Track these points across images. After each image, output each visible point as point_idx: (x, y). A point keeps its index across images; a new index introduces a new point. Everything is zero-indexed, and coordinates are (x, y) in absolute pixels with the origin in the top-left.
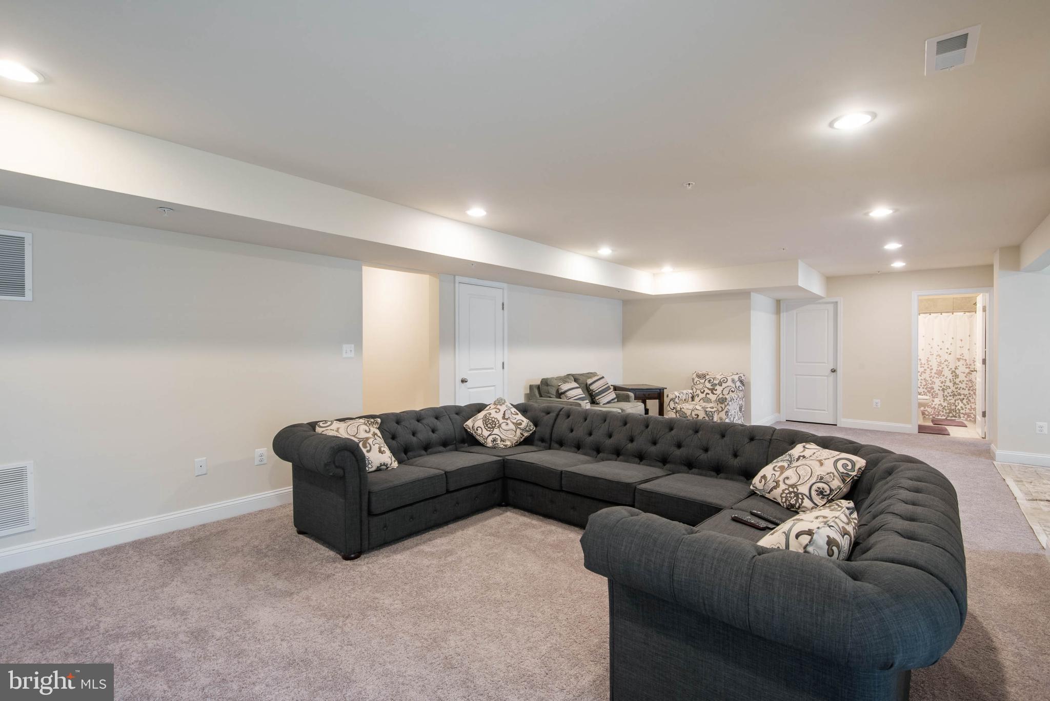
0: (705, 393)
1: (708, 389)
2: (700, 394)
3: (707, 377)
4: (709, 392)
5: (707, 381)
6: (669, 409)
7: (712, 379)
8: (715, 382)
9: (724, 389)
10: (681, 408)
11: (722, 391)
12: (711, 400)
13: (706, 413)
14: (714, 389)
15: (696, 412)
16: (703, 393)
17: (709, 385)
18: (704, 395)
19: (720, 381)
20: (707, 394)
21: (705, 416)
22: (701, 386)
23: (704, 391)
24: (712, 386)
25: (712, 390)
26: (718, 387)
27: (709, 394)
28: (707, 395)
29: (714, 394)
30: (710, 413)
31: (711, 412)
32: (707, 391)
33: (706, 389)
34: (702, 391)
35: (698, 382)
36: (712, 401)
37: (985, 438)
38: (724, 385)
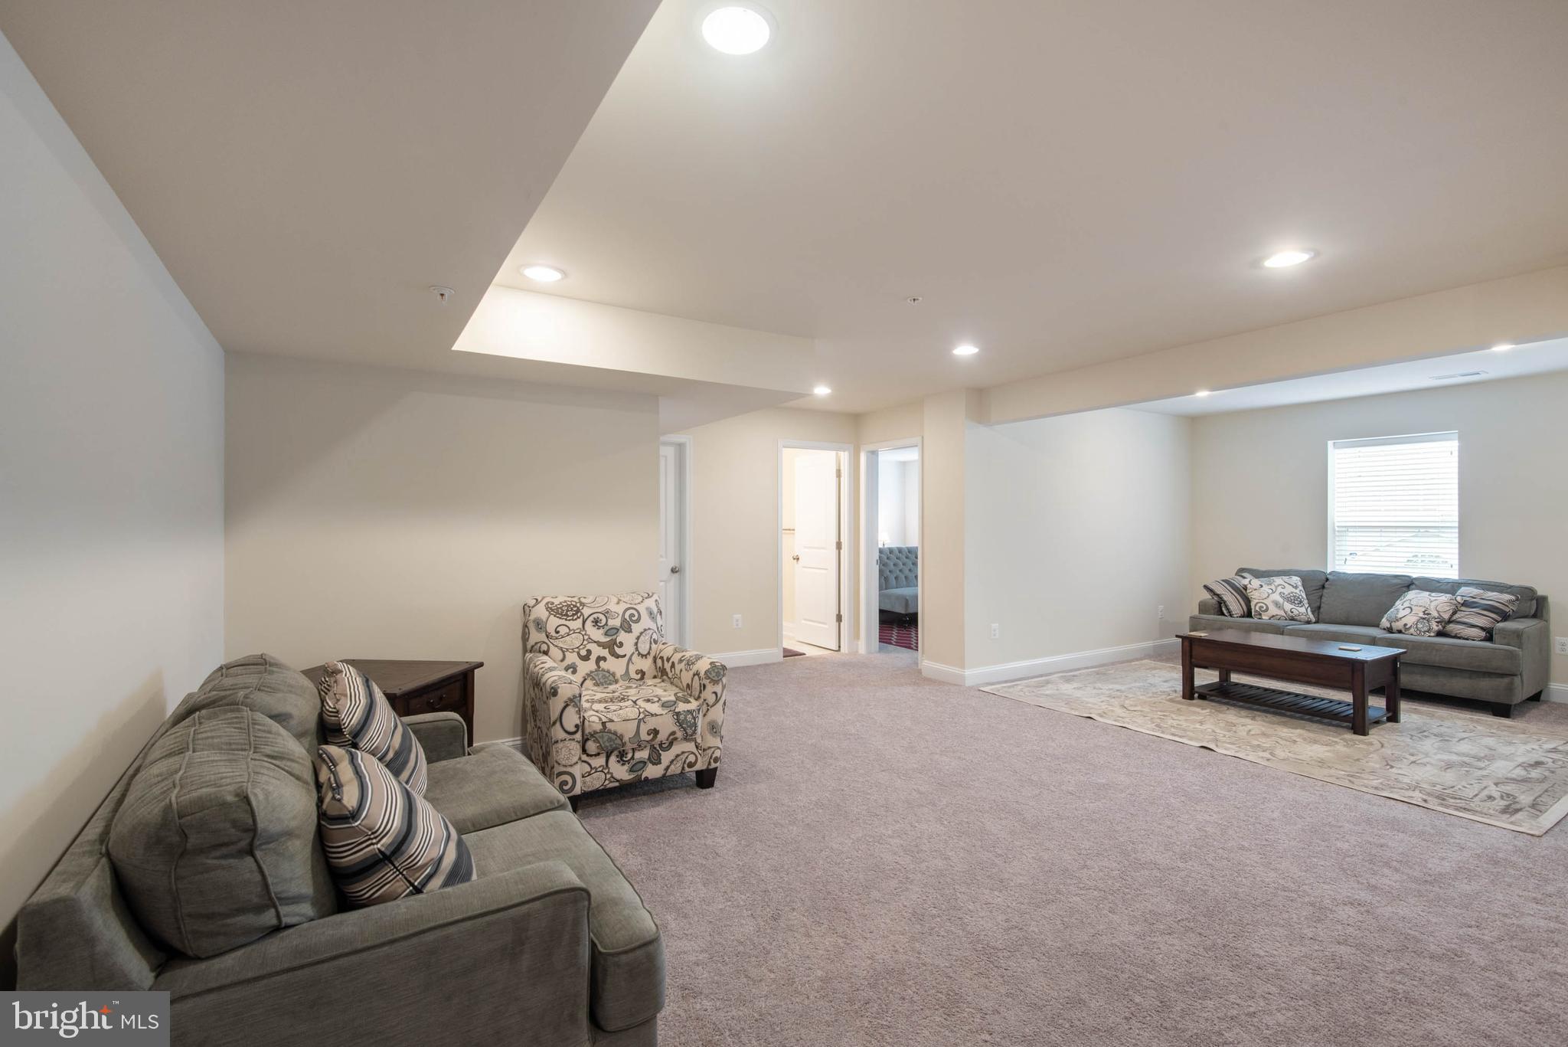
0: (593, 657)
1: (599, 644)
2: (579, 662)
3: (586, 612)
4: (605, 653)
5: (589, 623)
6: (562, 735)
7: (602, 617)
8: (611, 623)
9: (638, 638)
10: (604, 724)
11: (636, 644)
12: (613, 675)
13: (678, 720)
14: (614, 642)
15: (652, 723)
16: (586, 658)
17: (598, 635)
18: (591, 665)
19: (624, 620)
20: (599, 659)
21: (676, 729)
22: (575, 640)
23: (589, 652)
24: (606, 634)
25: (612, 646)
26: (622, 637)
27: (604, 659)
28: (602, 663)
29: (618, 656)
30: (689, 718)
31: (690, 712)
32: (597, 651)
33: (592, 647)
34: (583, 653)
35: (563, 630)
36: (618, 676)
37: (839, 650)
38: (637, 629)
